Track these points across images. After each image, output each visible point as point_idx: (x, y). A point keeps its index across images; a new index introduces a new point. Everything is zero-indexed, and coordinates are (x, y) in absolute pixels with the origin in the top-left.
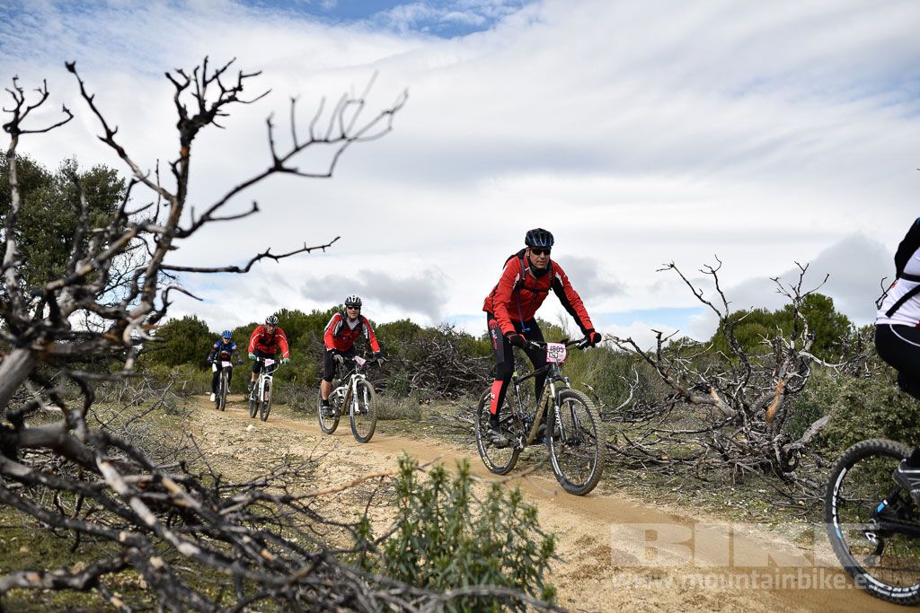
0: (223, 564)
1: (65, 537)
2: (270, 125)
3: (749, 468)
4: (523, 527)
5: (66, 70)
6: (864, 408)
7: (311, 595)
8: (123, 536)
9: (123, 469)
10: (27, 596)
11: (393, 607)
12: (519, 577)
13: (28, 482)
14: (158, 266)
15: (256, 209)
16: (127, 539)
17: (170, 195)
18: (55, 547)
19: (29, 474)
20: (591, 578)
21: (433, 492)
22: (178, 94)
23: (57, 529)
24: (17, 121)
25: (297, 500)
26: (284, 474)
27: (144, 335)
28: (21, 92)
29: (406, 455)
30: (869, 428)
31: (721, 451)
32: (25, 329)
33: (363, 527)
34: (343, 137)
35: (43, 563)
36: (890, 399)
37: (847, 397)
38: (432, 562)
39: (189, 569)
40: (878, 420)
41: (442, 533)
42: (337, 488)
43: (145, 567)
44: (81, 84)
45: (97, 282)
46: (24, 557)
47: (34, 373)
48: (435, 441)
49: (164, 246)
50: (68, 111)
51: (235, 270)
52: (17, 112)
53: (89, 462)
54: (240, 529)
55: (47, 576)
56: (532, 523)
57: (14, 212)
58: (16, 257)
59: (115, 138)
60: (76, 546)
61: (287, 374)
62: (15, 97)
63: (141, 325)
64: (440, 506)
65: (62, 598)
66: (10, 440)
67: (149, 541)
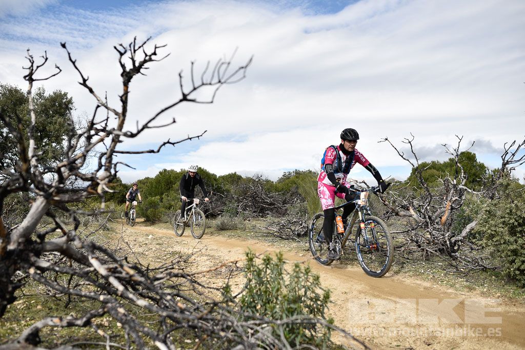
2: (180, 77)
3: (433, 252)
4: (312, 286)
5: (61, 47)
6: (496, 216)
8: (102, 298)
10: (46, 332)
12: (311, 313)
13: (43, 270)
14: (113, 151)
15: (174, 122)
16: (104, 299)
17: (118, 113)
18: (56, 305)
19: (49, 266)
21: (264, 270)
24: (31, 74)
25: (190, 276)
26: (178, 262)
27: (107, 189)
28: (32, 58)
29: (249, 249)
30: (499, 227)
31: (417, 242)
33: (227, 289)
34: (220, 82)
35: (51, 314)
36: (511, 211)
37: (486, 211)
40: (504, 223)
43: (118, 313)
44: (69, 54)
46: (40, 311)
47: (47, 212)
48: (256, 241)
49: (116, 140)
50: (58, 68)
51: (152, 151)
52: (31, 68)
53: (79, 259)
55: (64, 319)
56: (317, 284)
57: (33, 124)
59: (87, 83)
60: (69, 304)
61: (168, 206)
63: (105, 184)
64: (268, 277)
65: (65, 332)
66: (38, 248)
67: (116, 300)
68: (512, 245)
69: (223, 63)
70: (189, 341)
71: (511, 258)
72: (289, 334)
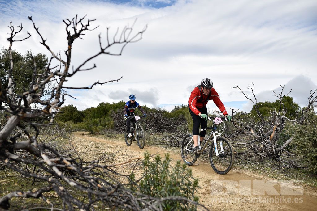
0: (85, 189)
1: (30, 180)
2: (100, 37)
3: (264, 156)
4: (187, 176)
5: (29, 19)
6: (305, 135)
7: (115, 199)
8: (50, 179)
9: (50, 157)
10: (18, 200)
11: (143, 203)
12: (186, 193)
13: (17, 161)
14: (61, 87)
15: (95, 66)
16: (51, 180)
17: (65, 62)
18: (26, 183)
19: (18, 158)
20: (210, 194)
21: (156, 164)
22: (67, 27)
23: (27, 177)
24: (12, 37)
25: (109, 167)
26: (104, 158)
27: (56, 111)
28: (13, 27)
29: (147, 151)
30: (307, 142)
31: (255, 150)
32: (16, 109)
33: (132, 176)
34: (125, 41)
35: (23, 189)
36: (314, 132)
37: (299, 132)
38: (156, 188)
39: (72, 191)
40: (309, 139)
41: (159, 178)
42: (122, 163)
43: (58, 190)
44: (34, 24)
45: (40, 92)
46: (16, 187)
47: (19, 124)
48: (155, 147)
49: (63, 80)
50: (29, 34)
51: (87, 88)
52: (12, 34)
53: (38, 154)
54: (90, 177)
55: (24, 193)
56: (190, 175)
57: (11, 68)
58: (12, 84)
59: (46, 43)
60: (34, 183)
61: (104, 124)
62: (11, 29)
63: (55, 107)
64: (158, 169)
65: (29, 200)
66: (11, 147)
67: (59, 181)
68: (314, 153)
69: (127, 29)
70: (108, 209)
71: (313, 162)
72: (170, 206)
